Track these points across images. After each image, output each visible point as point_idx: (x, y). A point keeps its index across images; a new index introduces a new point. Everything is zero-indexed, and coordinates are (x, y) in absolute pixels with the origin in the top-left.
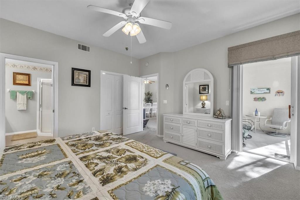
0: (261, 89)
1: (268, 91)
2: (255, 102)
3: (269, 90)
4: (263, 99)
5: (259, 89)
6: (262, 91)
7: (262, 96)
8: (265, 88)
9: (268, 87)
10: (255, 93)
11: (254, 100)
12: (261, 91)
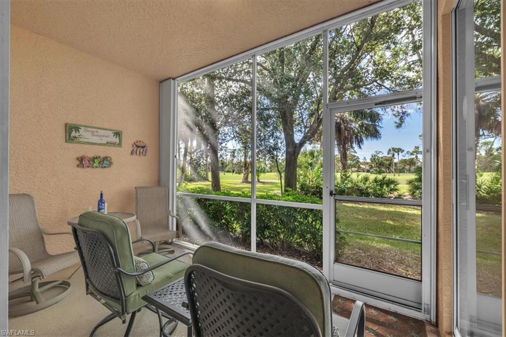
0: (99, 130)
1: (117, 140)
2: (80, 170)
3: (119, 135)
4: (105, 162)
5: (96, 130)
6: (103, 136)
7: (102, 152)
8: (111, 130)
9: (118, 129)
10: (81, 140)
11: (78, 166)
12: (100, 136)
